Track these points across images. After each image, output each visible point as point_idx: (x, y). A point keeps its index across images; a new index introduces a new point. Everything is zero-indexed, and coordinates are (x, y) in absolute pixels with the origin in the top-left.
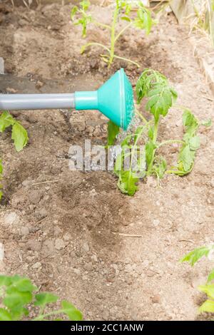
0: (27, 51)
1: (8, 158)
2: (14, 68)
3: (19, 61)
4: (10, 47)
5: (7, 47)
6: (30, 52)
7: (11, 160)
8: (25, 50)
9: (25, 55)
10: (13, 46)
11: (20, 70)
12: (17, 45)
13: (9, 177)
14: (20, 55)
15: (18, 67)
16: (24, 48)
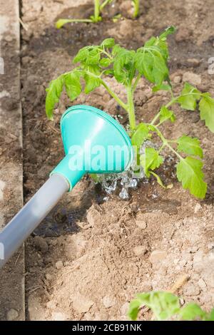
0: (204, 10)
1: (204, 145)
2: (191, 34)
3: (196, 24)
4: (182, 9)
5: (179, 10)
6: (207, 11)
7: (209, 147)
8: (201, 10)
9: (202, 16)
10: (185, 7)
11: (199, 35)
12: (190, 5)
13: (209, 169)
14: (196, 16)
15: (196, 32)
16: (200, 8)
